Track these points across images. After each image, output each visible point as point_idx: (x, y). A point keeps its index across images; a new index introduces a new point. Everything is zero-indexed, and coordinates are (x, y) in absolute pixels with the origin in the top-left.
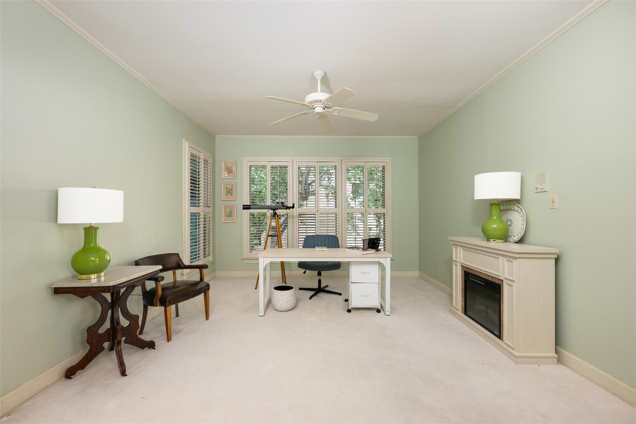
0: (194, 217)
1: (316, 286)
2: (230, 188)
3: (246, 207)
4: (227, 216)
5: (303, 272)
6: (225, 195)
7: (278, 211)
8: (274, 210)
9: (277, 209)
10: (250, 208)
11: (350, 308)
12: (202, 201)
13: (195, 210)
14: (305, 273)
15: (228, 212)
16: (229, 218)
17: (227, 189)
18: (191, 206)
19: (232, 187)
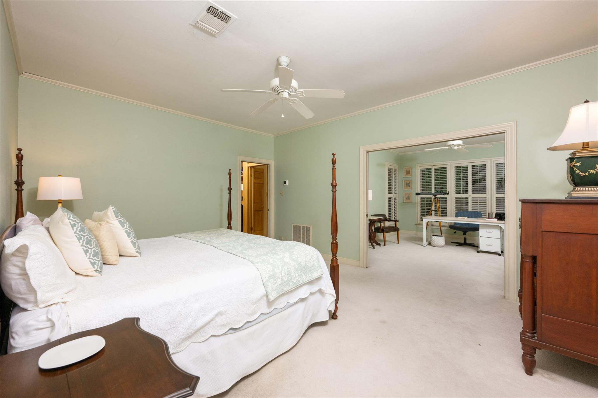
0: (390, 198)
1: (463, 242)
2: (408, 183)
3: (417, 194)
4: (407, 199)
5: (454, 232)
6: (405, 187)
7: (437, 196)
8: (435, 195)
9: (437, 195)
10: (420, 195)
11: (479, 251)
12: (393, 191)
13: (390, 196)
14: (455, 233)
15: (407, 197)
16: (408, 200)
17: (406, 183)
18: (389, 194)
19: (409, 182)
